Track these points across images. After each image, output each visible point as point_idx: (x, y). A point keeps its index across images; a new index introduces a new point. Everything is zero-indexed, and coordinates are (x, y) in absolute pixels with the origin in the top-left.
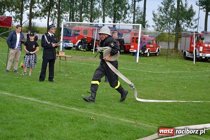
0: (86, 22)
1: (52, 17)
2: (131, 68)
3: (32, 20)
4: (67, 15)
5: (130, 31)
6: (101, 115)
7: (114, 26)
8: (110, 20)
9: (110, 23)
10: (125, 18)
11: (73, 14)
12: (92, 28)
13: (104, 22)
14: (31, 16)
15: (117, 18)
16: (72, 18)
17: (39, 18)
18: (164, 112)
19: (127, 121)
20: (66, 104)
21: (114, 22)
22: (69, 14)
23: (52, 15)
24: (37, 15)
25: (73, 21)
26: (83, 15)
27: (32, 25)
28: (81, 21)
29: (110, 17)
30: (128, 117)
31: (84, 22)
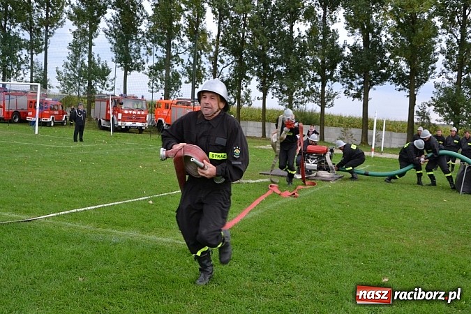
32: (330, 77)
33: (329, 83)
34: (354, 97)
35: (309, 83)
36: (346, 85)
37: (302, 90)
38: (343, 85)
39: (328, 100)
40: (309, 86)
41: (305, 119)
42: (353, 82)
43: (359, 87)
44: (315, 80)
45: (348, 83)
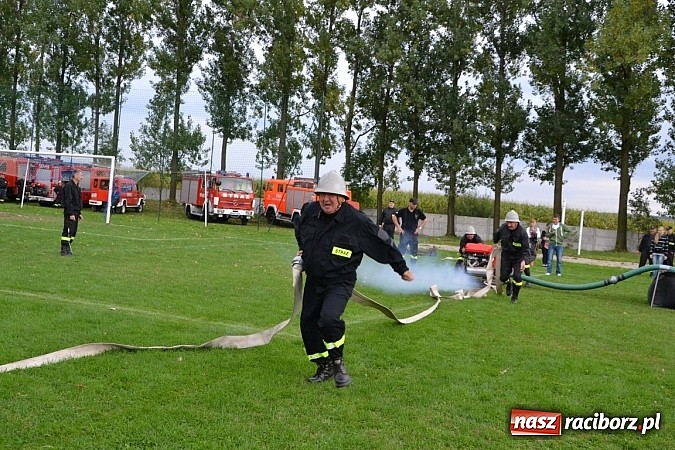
32: (509, 150)
33: (507, 159)
34: (543, 178)
35: (479, 159)
36: (531, 162)
37: (470, 168)
38: (527, 162)
39: (506, 183)
40: (480, 163)
41: (475, 209)
42: (541, 159)
43: (550, 165)
44: (487, 155)
45: (534, 160)
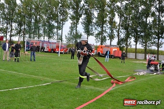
0: (36, 39)
1: (20, 37)
2: (57, 59)
3: (11, 38)
4: (27, 36)
5: (56, 43)
6: (45, 78)
7: (49, 41)
8: (47, 38)
9: (47, 40)
10: (53, 37)
11: (30, 35)
12: (39, 42)
13: (44, 39)
14: (11, 36)
15: (50, 37)
16: (30, 37)
17: (14, 37)
18: (71, 77)
19: (56, 80)
20: (30, 74)
21: (49, 39)
22: (28, 35)
23: (21, 36)
24: (13, 35)
25: (31, 38)
26: (35, 36)
27: (12, 40)
28: (34, 38)
29: (47, 37)
30: (57, 79)
31: (35, 39)
33: (161, 39)
35: (153, 39)
37: (150, 42)
39: (160, 45)
40: (153, 40)
41: (152, 52)
